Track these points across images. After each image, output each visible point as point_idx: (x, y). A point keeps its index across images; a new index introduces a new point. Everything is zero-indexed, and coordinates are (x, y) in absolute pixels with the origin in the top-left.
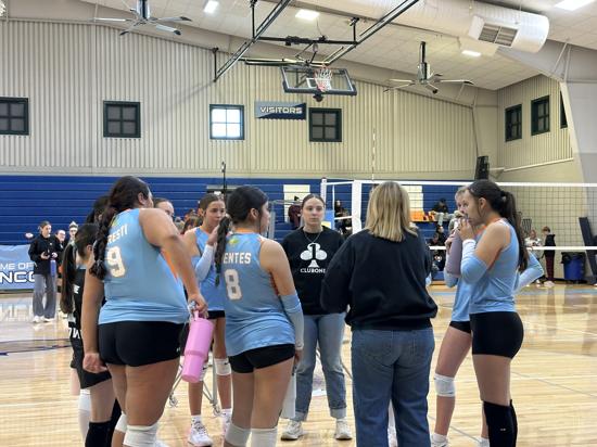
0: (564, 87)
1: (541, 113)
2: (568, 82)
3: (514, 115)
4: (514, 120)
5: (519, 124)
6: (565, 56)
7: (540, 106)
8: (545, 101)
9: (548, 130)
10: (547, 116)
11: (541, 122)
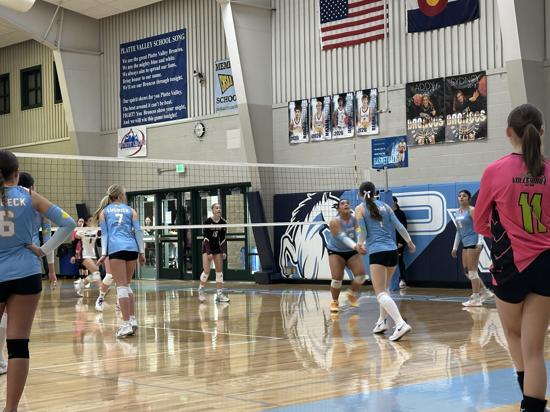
0: (57, 56)
1: (32, 84)
2: (61, 50)
6: (58, 21)
7: (32, 76)
8: (36, 71)
9: (41, 105)
10: (38, 89)
11: (32, 95)
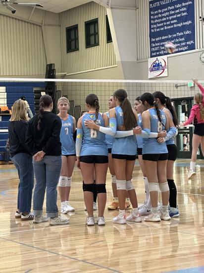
0: (109, 12)
1: (92, 31)
2: (111, 8)
3: (73, 32)
4: (73, 37)
5: (76, 39)
7: (92, 25)
8: (95, 22)
9: (98, 44)
10: (96, 34)
11: (92, 38)
